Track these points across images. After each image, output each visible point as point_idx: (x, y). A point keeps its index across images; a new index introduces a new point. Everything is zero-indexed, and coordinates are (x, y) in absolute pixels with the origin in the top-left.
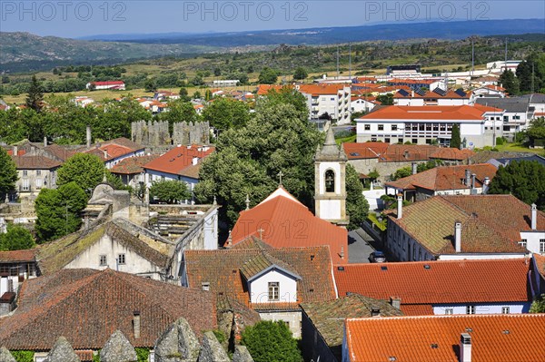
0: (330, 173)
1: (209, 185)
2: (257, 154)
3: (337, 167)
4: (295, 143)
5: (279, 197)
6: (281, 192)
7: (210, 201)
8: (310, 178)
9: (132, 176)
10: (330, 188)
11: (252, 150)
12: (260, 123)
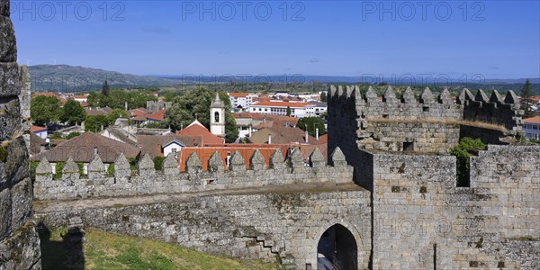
0: (217, 114)
1: (167, 120)
2: (189, 107)
3: (219, 110)
4: (204, 102)
5: (195, 125)
6: (196, 122)
7: (167, 128)
8: (209, 117)
9: (142, 122)
10: (217, 120)
11: (187, 105)
12: (191, 93)
